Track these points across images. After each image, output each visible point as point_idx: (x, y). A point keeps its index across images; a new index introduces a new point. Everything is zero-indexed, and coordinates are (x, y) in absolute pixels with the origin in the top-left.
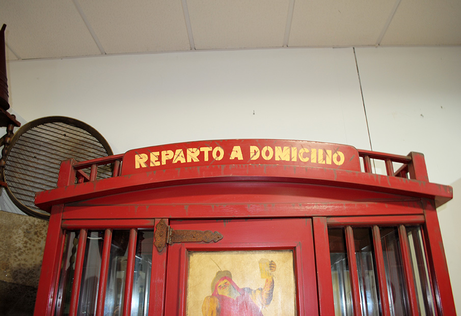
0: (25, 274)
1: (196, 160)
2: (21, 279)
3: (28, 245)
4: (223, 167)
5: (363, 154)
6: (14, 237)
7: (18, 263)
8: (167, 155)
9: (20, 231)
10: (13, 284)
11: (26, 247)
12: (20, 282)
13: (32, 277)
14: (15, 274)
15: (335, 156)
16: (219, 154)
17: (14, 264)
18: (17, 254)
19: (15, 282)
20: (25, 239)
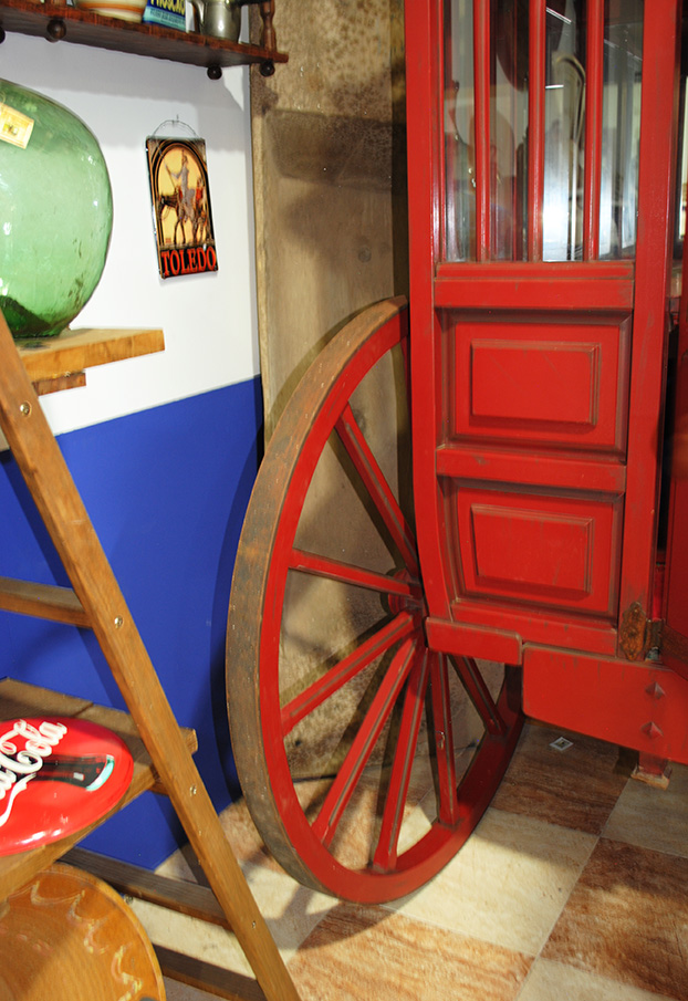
0: (356, 95)
2: (351, 106)
3: (350, 33)
6: (319, 19)
7: (339, 73)
10: (338, 117)
11: (346, 38)
12: (352, 113)
13: (370, 101)
14: (338, 97)
17: (332, 78)
18: (332, 55)
19: (341, 113)
20: (342, 21)
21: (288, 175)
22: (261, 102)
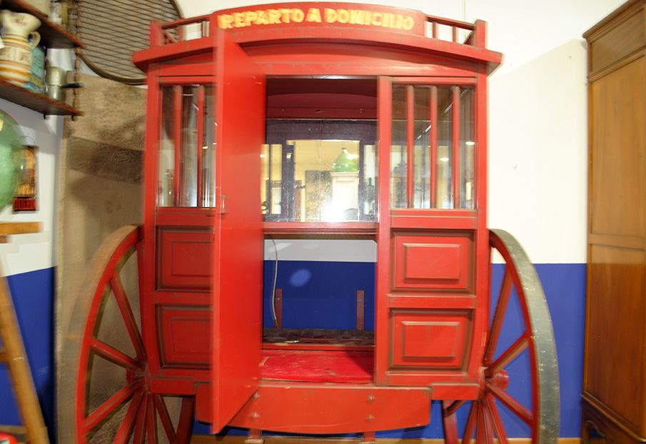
0: (112, 135)
1: (278, 22)
2: (109, 139)
3: (110, 108)
4: (303, 28)
5: (431, 19)
6: (96, 99)
7: (104, 124)
8: (251, 17)
9: (101, 94)
10: (103, 144)
11: (108, 109)
12: (109, 142)
13: (118, 138)
14: (103, 134)
15: (406, 20)
16: (298, 16)
17: (100, 125)
18: (101, 115)
19: (104, 142)
20: (107, 102)
21: (75, 169)
22: (67, 133)
